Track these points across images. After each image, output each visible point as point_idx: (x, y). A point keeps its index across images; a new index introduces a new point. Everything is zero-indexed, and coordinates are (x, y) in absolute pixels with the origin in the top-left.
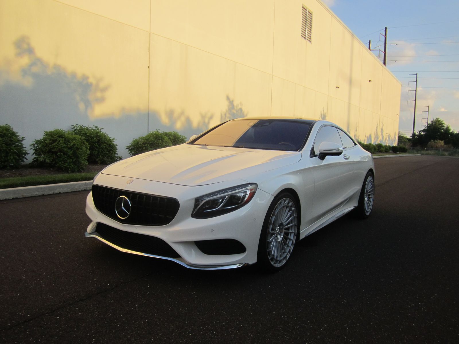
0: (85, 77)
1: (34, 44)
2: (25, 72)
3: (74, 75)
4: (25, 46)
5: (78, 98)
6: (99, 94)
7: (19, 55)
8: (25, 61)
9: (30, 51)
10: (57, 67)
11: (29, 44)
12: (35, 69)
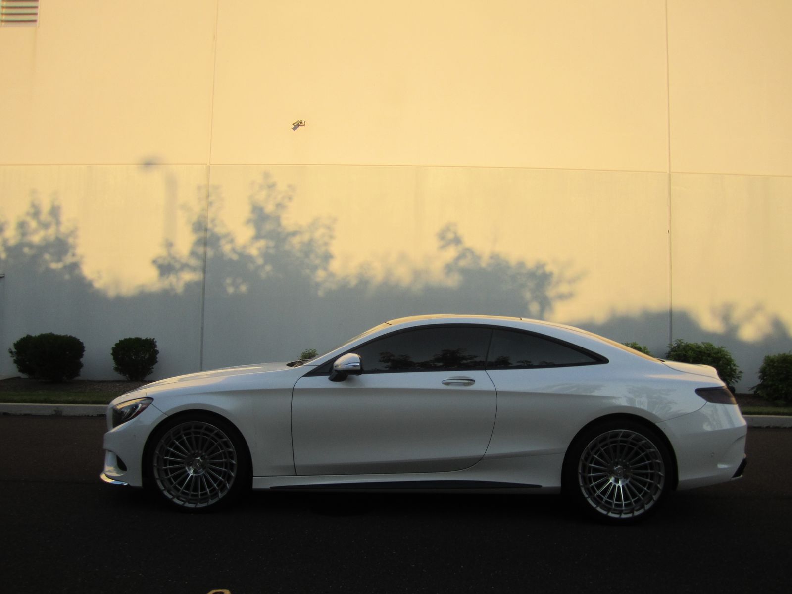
0: (540, 266)
1: (462, 231)
2: (449, 269)
3: (521, 265)
4: (450, 236)
5: (528, 295)
6: (564, 288)
7: (443, 247)
8: (451, 254)
9: (457, 241)
10: (494, 257)
11: (455, 233)
12: (463, 263)
